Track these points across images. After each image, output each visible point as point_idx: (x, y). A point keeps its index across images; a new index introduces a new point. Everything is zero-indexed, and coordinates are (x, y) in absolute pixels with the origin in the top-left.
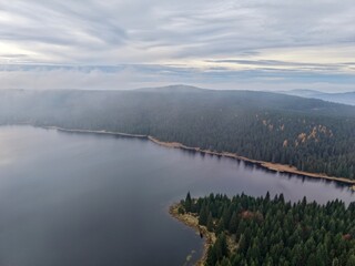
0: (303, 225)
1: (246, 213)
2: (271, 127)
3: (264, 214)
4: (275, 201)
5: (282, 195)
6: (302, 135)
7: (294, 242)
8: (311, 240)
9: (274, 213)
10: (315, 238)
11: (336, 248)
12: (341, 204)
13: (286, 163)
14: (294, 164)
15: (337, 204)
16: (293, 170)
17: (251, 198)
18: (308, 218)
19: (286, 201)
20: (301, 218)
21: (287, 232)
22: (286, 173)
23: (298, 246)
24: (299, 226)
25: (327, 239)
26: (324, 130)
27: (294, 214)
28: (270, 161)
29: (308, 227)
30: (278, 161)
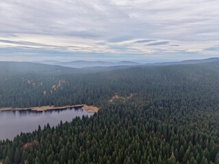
0: (63, 137)
1: (26, 145)
2: (34, 84)
3: (39, 141)
4: (45, 130)
5: (48, 125)
6: (54, 86)
7: (60, 149)
8: (68, 143)
9: (45, 137)
10: (70, 141)
11: (80, 141)
12: (79, 118)
13: (48, 104)
14: (52, 104)
15: (77, 119)
16: (52, 108)
17: (28, 134)
18: (64, 131)
19: (51, 127)
20: (61, 133)
21: (55, 145)
22: (48, 110)
23: (62, 150)
24: (61, 139)
25: (75, 138)
26: (64, 82)
27: (57, 132)
28: (37, 106)
29: (66, 137)
30: (42, 105)
